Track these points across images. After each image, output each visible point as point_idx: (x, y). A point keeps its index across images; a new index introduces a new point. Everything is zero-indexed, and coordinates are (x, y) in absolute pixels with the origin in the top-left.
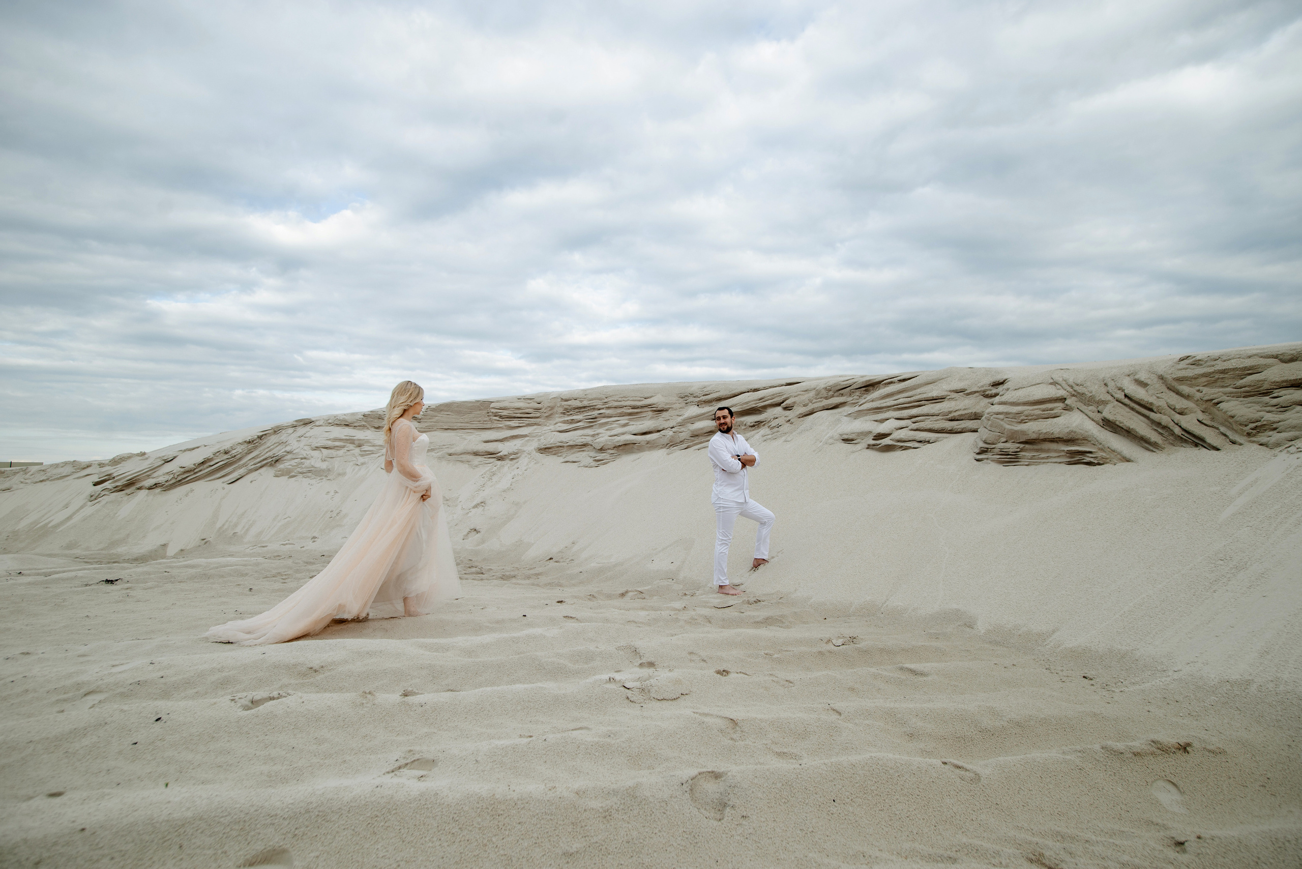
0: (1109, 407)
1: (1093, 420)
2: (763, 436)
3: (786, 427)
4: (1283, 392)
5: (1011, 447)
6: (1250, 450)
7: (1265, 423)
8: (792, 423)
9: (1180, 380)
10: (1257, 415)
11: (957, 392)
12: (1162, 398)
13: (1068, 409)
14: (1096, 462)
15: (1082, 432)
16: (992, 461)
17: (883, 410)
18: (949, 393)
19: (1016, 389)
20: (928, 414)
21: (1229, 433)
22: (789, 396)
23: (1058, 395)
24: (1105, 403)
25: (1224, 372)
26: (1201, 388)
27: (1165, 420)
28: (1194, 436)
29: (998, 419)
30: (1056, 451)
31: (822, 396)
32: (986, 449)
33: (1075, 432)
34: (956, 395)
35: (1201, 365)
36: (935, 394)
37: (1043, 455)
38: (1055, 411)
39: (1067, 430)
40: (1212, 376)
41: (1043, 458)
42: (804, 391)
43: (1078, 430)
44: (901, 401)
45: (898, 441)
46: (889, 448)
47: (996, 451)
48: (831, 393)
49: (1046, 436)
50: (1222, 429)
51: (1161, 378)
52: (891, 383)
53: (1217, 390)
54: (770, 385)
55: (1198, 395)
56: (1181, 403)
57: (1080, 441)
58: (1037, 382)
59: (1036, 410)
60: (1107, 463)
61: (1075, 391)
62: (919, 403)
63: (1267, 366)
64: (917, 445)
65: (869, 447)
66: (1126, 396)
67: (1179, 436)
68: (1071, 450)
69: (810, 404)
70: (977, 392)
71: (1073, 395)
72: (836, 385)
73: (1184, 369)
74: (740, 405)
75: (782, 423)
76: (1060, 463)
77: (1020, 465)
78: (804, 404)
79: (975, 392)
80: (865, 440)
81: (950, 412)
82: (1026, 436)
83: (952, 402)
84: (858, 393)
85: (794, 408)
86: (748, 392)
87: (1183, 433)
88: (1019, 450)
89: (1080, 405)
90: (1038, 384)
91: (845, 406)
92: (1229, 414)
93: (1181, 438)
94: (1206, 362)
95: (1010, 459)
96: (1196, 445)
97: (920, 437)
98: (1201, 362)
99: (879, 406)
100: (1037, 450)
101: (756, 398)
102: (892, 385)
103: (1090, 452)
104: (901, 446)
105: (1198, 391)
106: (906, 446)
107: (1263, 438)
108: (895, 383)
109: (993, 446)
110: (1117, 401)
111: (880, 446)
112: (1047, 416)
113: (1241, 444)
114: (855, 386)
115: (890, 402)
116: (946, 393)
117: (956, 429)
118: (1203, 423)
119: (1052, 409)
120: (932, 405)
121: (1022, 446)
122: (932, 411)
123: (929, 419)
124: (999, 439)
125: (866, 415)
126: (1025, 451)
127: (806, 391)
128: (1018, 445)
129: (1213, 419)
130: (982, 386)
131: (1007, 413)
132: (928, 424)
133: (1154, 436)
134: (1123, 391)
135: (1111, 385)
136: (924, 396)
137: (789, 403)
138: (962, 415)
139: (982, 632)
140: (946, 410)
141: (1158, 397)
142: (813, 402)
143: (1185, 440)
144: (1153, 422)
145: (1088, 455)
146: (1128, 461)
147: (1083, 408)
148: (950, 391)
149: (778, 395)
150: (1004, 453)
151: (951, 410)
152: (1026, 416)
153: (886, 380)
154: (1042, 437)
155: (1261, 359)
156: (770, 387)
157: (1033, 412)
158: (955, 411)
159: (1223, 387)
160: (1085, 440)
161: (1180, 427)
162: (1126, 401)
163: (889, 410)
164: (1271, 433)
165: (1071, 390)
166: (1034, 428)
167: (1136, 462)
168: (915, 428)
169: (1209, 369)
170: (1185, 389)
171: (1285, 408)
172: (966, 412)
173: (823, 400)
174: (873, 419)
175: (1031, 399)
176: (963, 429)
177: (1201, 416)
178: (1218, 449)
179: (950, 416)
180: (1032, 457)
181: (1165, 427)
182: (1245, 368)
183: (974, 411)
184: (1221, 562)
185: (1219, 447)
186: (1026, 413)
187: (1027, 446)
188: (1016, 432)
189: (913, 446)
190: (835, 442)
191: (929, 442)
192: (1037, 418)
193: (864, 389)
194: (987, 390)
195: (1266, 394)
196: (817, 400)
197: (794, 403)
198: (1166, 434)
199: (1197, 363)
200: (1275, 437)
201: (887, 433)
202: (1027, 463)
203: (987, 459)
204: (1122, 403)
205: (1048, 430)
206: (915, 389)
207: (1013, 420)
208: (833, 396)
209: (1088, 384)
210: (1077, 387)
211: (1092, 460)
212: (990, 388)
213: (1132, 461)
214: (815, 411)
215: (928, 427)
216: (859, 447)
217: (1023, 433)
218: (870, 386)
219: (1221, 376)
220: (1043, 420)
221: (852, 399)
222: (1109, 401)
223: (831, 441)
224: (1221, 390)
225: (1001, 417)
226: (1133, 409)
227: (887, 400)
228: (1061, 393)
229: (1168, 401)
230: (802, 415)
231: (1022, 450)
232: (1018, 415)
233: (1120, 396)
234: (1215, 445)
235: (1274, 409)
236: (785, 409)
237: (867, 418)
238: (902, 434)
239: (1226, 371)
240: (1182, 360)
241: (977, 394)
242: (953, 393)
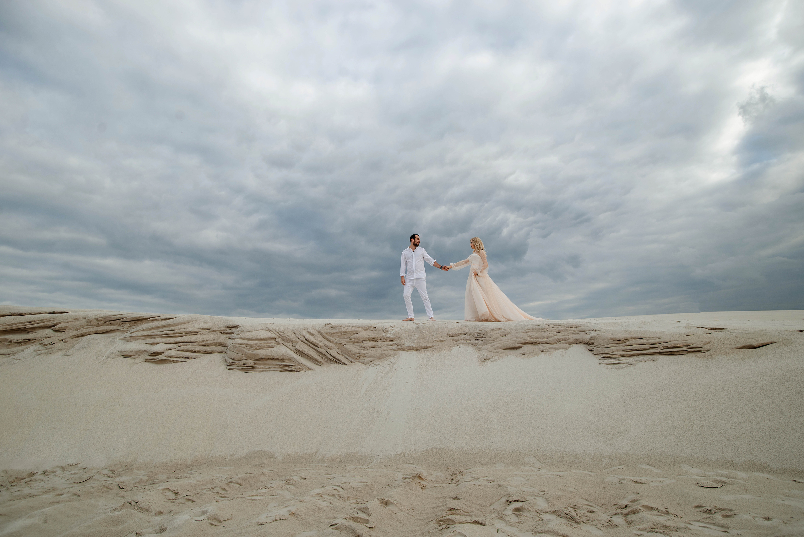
0: (299, 344)
1: (291, 350)
2: (35, 351)
3: (60, 345)
4: (366, 342)
5: (250, 362)
6: (358, 366)
7: (362, 354)
8: (66, 342)
9: (328, 334)
10: (358, 351)
11: (205, 329)
12: (321, 342)
13: (277, 343)
14: (296, 370)
15: (288, 356)
16: (237, 370)
17: (152, 337)
18: (200, 330)
19: (248, 332)
20: (189, 341)
21: (349, 358)
22: (60, 321)
23: (272, 337)
24: (296, 342)
25: (345, 332)
26: (337, 338)
27: (324, 351)
28: (336, 358)
29: (241, 347)
30: (273, 365)
31: (93, 324)
32: (234, 363)
33: (285, 356)
34: (204, 331)
35: (335, 328)
36: (191, 330)
37: (267, 367)
38: (272, 345)
39: (281, 354)
40: (340, 333)
41: (267, 368)
42: (74, 319)
43: (286, 355)
44: (167, 332)
45: (170, 357)
46: (163, 361)
47: (242, 364)
48: (102, 322)
49: (270, 357)
50: (346, 356)
51: (319, 332)
52: (156, 320)
53: (343, 339)
54: (36, 312)
55: (336, 341)
56: (330, 345)
57: (287, 360)
58: (260, 329)
59: (262, 343)
60: (301, 371)
61: (280, 335)
62: (181, 334)
63: (360, 331)
64: (183, 360)
65: (147, 360)
66: (305, 339)
67: (330, 359)
68: (283, 365)
69: (82, 329)
70: (218, 330)
71: (279, 337)
72: (106, 317)
73: (328, 329)
74: (5, 326)
75: (56, 342)
76: (276, 371)
77: (255, 372)
78: (75, 328)
79: (216, 331)
80: (141, 356)
81: (203, 341)
82: (259, 357)
83: (202, 335)
84: (127, 324)
85: (66, 331)
86: (11, 315)
87: (332, 357)
88: (254, 364)
89: (283, 342)
90: (260, 330)
91: (116, 332)
92: (349, 350)
93: (331, 359)
94: (337, 327)
95: (248, 368)
96: (337, 363)
97: (186, 355)
98: (335, 327)
99: (149, 334)
100: (264, 364)
101: (24, 321)
102: (156, 321)
103: (292, 366)
104: (172, 360)
105: (335, 339)
106: (176, 361)
107: (361, 360)
108: (158, 320)
109: (239, 362)
110: (302, 341)
111: (157, 360)
112: (268, 347)
113: (354, 363)
114: (125, 319)
115: (157, 332)
116: (198, 330)
117: (208, 351)
118: (338, 353)
119: (270, 344)
120: (190, 336)
121: (256, 362)
122: (191, 340)
123: (189, 344)
124: (243, 357)
125: (138, 339)
126: (257, 365)
127: (76, 319)
128: (254, 361)
129: (341, 352)
130: (221, 328)
131: (246, 344)
132: (189, 347)
133: (320, 359)
134: (304, 337)
135: (297, 333)
136: (184, 330)
137: (62, 327)
138: (211, 343)
139: (281, 459)
140: (201, 340)
141: (319, 341)
142: (85, 327)
143: (332, 360)
144: (318, 352)
145: (291, 367)
146: (311, 370)
147: (285, 344)
148: (201, 329)
149: (48, 320)
150: (245, 365)
151: (203, 340)
152: (258, 346)
153: (151, 318)
154: (267, 357)
155: (357, 328)
156: (37, 313)
157: (261, 345)
158: (206, 341)
159: (344, 338)
160: (290, 359)
161: (330, 355)
162: (306, 341)
163: (157, 338)
164: (364, 358)
165: (278, 334)
166: (262, 352)
167: (314, 370)
168: (181, 349)
169: (338, 330)
170: (329, 337)
171: (367, 348)
172: (213, 341)
173: (94, 327)
174: (146, 343)
175: (259, 337)
176: (212, 351)
177: (338, 351)
178: (347, 365)
179: (203, 343)
180: (262, 368)
181: (323, 354)
182: (353, 332)
183: (218, 341)
184: (372, 411)
185: (346, 364)
186: (258, 345)
187: (258, 362)
188: (254, 354)
189: (181, 361)
190: (116, 357)
191: (191, 358)
192: (263, 348)
193: (133, 322)
194: (224, 330)
195: (361, 342)
196: (89, 327)
197: (67, 327)
198: (324, 357)
199: (333, 327)
200: (366, 360)
201: (161, 352)
202: (259, 371)
203: (235, 368)
204: (304, 342)
205: (270, 354)
206: (176, 326)
207: (251, 348)
208: (103, 325)
209: (286, 332)
210: (281, 333)
211: (294, 369)
212: (226, 329)
213: (313, 370)
214: (87, 334)
215: (190, 349)
216: (138, 360)
217: (258, 355)
218: (138, 321)
219: (344, 334)
220: (266, 349)
221: (122, 328)
222: (298, 341)
223: (113, 356)
224: (344, 339)
225: (243, 346)
226: (309, 345)
227: (155, 331)
228: (273, 336)
229: (324, 343)
230: (75, 337)
231: (256, 364)
232: (254, 346)
233: (303, 339)
234: (345, 363)
235: (364, 349)
236: (56, 331)
237: (140, 341)
238: (173, 353)
239: (346, 332)
240: (326, 325)
241: (218, 332)
242: (202, 330)
